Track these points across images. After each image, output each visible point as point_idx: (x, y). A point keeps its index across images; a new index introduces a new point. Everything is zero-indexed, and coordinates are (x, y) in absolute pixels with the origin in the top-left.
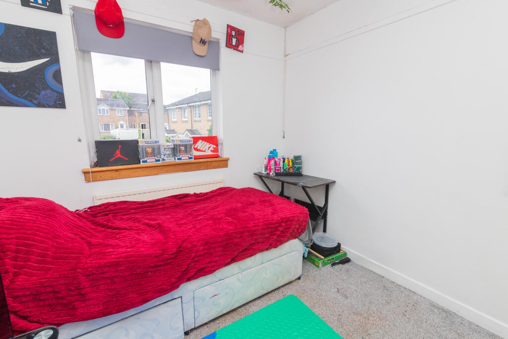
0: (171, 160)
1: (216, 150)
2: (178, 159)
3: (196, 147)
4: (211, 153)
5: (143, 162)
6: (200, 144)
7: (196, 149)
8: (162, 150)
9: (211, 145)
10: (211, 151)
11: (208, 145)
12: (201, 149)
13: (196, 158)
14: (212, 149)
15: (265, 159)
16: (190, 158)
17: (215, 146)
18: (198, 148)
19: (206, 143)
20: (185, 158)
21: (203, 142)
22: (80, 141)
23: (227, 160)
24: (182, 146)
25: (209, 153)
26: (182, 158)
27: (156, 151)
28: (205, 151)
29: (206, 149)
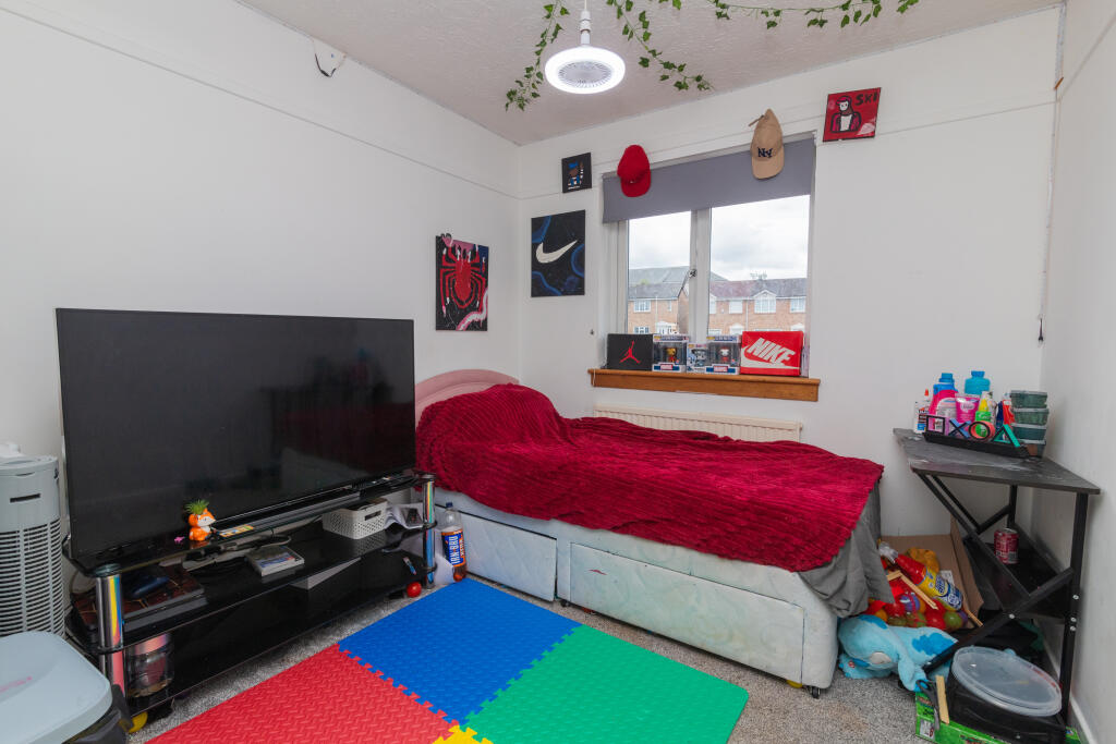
0: (702, 371)
1: (796, 360)
2: (708, 370)
3: (749, 351)
4: (782, 366)
5: (656, 368)
6: (759, 347)
7: (750, 356)
8: (689, 352)
9: (784, 349)
10: (784, 361)
11: (778, 349)
12: (761, 356)
13: (743, 372)
14: (785, 357)
15: (927, 393)
16: (729, 371)
17: (793, 353)
18: (755, 354)
19: (773, 344)
20: (720, 370)
21: (768, 342)
22: (592, 333)
23: (816, 385)
24: (725, 347)
25: (778, 365)
26: (716, 369)
27: (679, 353)
28: (768, 361)
29: (774, 357)
